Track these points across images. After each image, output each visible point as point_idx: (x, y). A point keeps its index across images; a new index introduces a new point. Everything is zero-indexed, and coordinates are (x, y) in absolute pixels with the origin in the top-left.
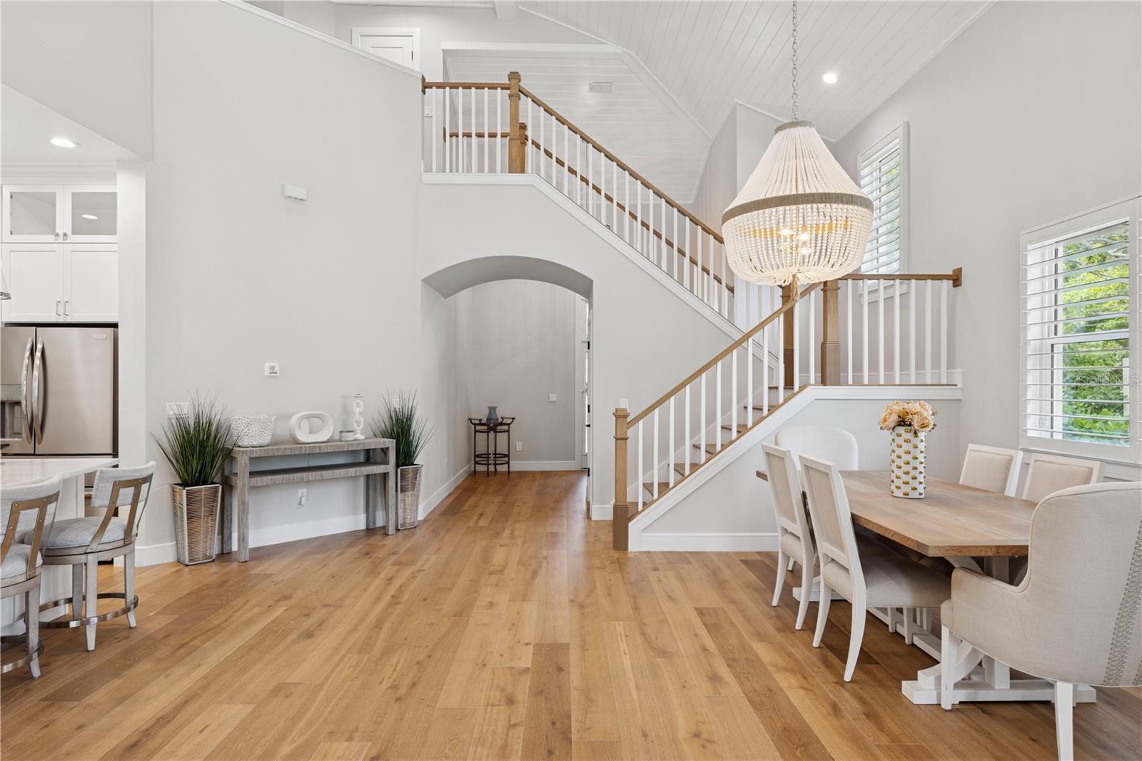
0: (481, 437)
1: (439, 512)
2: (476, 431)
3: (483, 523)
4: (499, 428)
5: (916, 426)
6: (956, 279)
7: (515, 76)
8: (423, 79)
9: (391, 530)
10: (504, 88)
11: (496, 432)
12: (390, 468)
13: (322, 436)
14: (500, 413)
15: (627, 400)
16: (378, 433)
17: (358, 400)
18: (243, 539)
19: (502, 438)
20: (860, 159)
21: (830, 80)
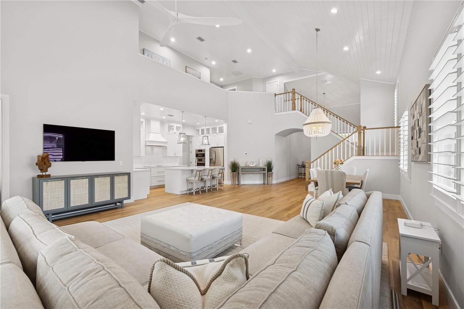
2: (299, 167)
7: (294, 90)
9: (269, 184)
10: (291, 92)
11: (304, 168)
12: (266, 172)
13: (254, 165)
16: (264, 165)
17: (261, 159)
21: (378, 72)
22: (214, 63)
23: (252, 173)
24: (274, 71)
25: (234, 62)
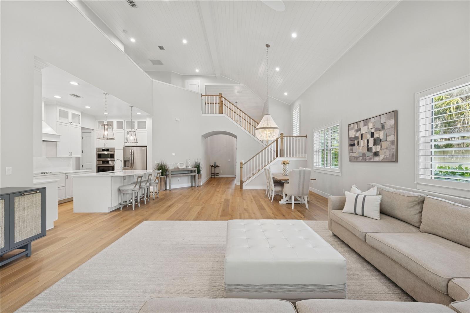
0: (213, 169)
1: (205, 183)
2: (212, 168)
3: (214, 185)
4: (217, 167)
6: (306, 137)
7: (220, 94)
8: (202, 94)
9: (196, 186)
10: (218, 96)
11: (216, 168)
12: (196, 174)
13: (183, 167)
14: (217, 164)
15: (243, 160)
16: (193, 167)
17: (190, 160)
18: (170, 186)
19: (217, 169)
20: (293, 110)
21: (286, 94)
22: (133, 40)
23: (180, 176)
24: (197, 71)
25: (160, 48)
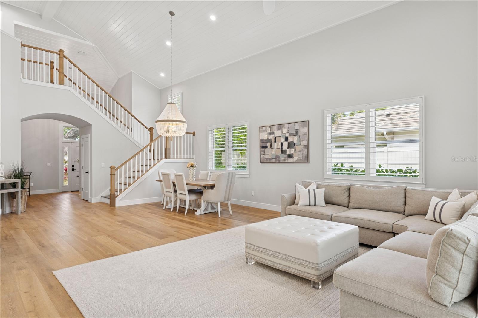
5: (194, 167)
6: (194, 134)
7: (62, 50)
8: (22, 43)
9: (19, 212)
12: (19, 189)
15: (104, 164)
16: (7, 177)
21: (162, 75)
